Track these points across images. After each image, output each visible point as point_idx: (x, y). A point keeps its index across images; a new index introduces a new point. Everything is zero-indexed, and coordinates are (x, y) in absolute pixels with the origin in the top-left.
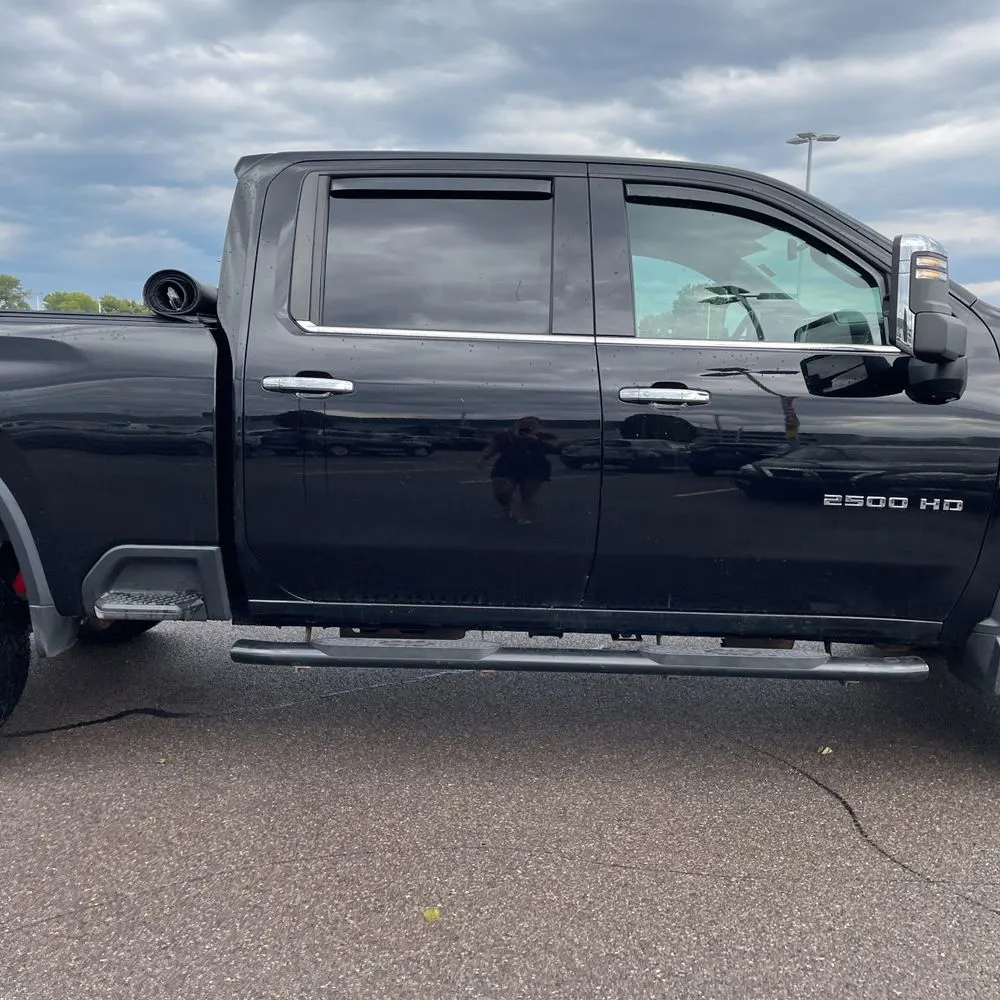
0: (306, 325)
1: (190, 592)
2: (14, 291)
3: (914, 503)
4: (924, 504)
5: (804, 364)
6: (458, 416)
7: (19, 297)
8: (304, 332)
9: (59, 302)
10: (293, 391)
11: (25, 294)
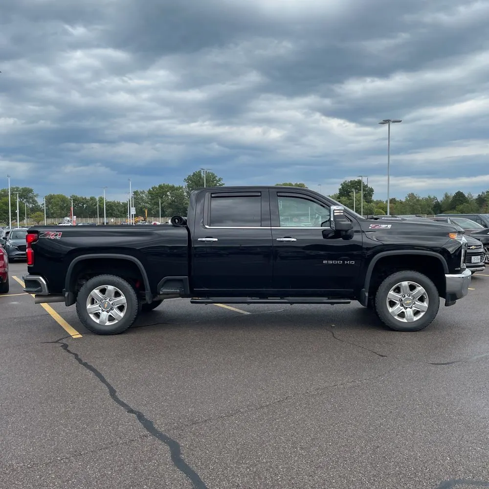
0: (207, 227)
1: (181, 288)
2: (31, 195)
3: (344, 262)
4: (346, 263)
5: (323, 232)
6: (239, 246)
7: (32, 198)
8: (206, 228)
9: (50, 199)
10: (204, 241)
11: (35, 196)
